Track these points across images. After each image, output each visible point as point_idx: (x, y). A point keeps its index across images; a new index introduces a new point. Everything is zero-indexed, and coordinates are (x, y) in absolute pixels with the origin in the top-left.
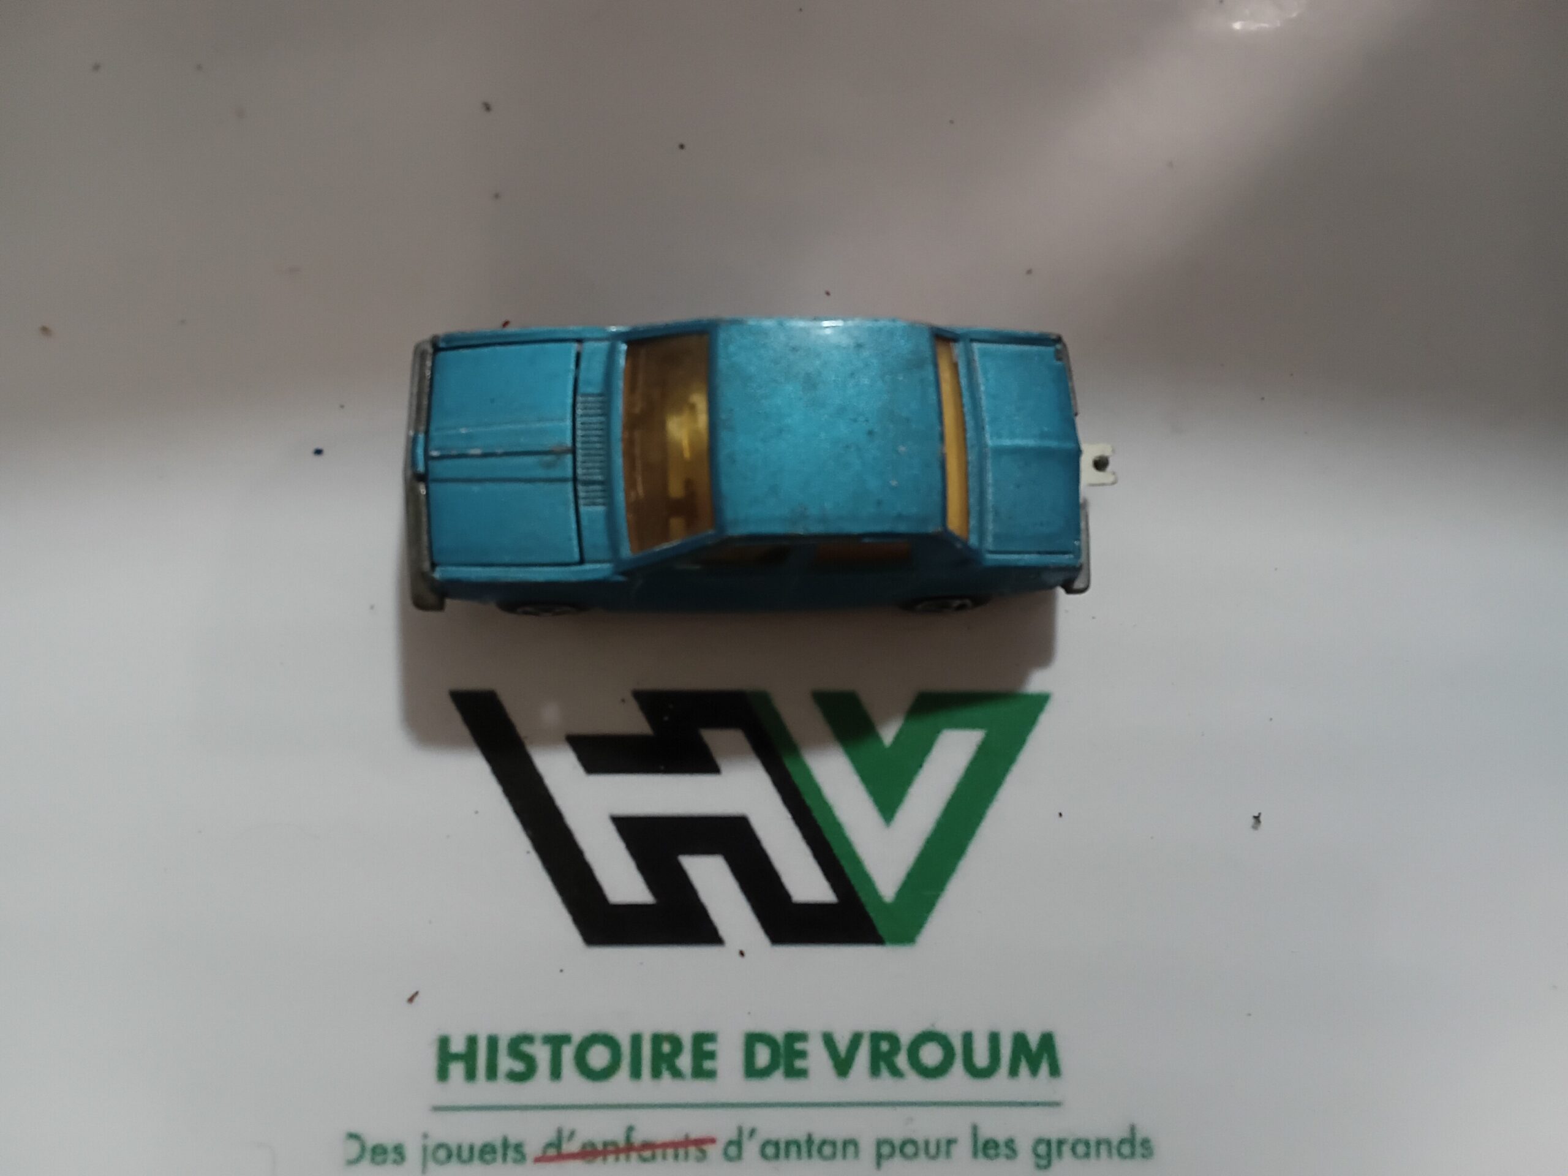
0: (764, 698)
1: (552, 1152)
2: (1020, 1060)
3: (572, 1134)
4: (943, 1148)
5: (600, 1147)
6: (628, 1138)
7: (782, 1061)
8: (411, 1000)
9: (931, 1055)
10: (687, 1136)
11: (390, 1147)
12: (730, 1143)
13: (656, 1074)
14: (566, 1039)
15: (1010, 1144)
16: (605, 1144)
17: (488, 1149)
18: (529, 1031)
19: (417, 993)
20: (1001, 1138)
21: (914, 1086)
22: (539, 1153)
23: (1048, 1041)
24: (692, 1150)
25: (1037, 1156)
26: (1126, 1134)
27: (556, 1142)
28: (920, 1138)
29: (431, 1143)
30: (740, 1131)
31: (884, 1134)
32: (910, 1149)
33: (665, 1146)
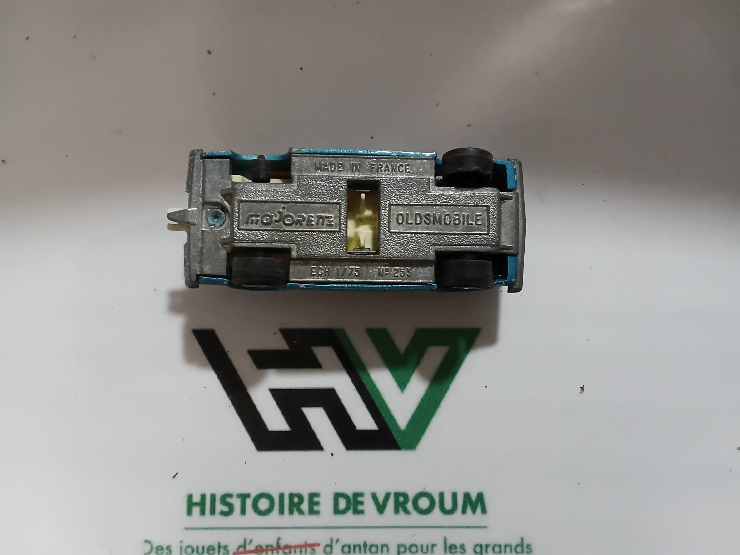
0: (342, 332)
1: (241, 550)
2: (467, 505)
3: (251, 541)
4: (430, 548)
5: (264, 548)
6: (278, 543)
7: (352, 507)
8: (174, 477)
9: (424, 503)
10: (306, 542)
11: (165, 547)
12: (327, 546)
13: (291, 512)
14: (248, 496)
15: (462, 546)
16: (267, 546)
17: (211, 548)
18: (230, 492)
19: (177, 473)
20: (458, 544)
21: (415, 518)
22: (235, 550)
23: (480, 497)
24: (309, 549)
25: (476, 552)
26: (519, 542)
27: (243, 545)
28: (419, 544)
29: (184, 545)
30: (332, 540)
31: (401, 542)
32: (414, 549)
33: (295, 547)
